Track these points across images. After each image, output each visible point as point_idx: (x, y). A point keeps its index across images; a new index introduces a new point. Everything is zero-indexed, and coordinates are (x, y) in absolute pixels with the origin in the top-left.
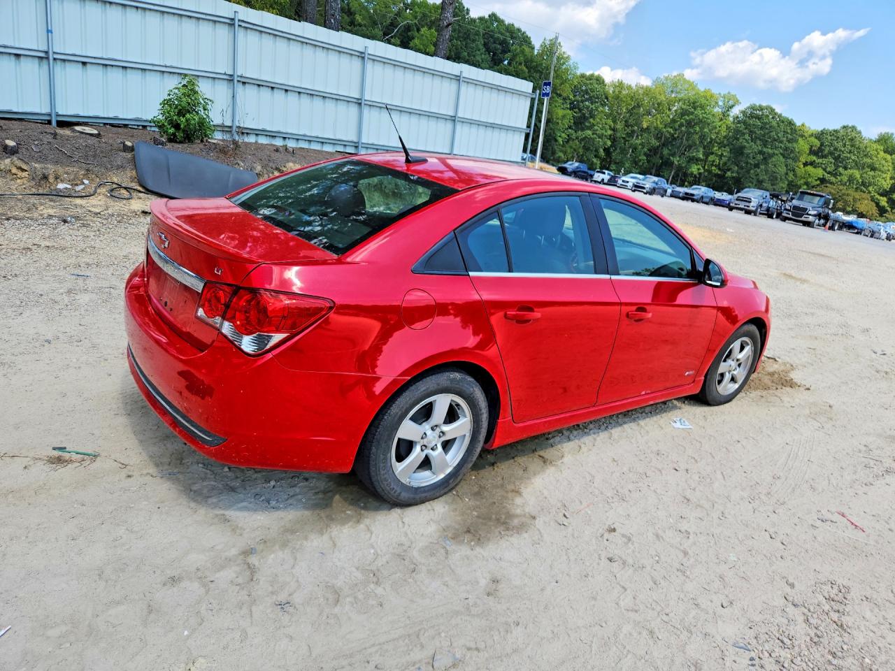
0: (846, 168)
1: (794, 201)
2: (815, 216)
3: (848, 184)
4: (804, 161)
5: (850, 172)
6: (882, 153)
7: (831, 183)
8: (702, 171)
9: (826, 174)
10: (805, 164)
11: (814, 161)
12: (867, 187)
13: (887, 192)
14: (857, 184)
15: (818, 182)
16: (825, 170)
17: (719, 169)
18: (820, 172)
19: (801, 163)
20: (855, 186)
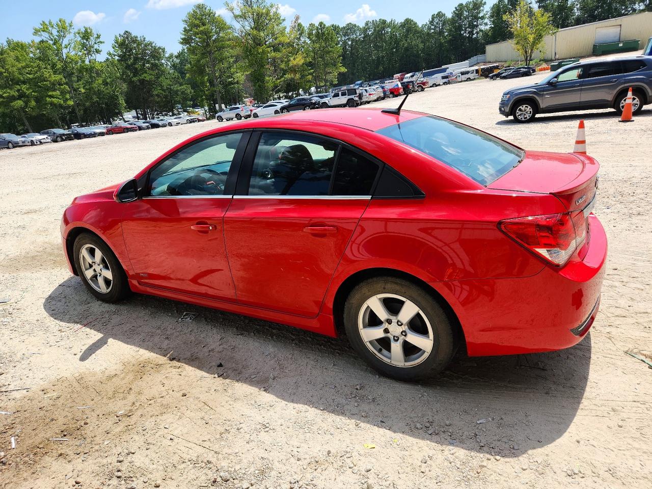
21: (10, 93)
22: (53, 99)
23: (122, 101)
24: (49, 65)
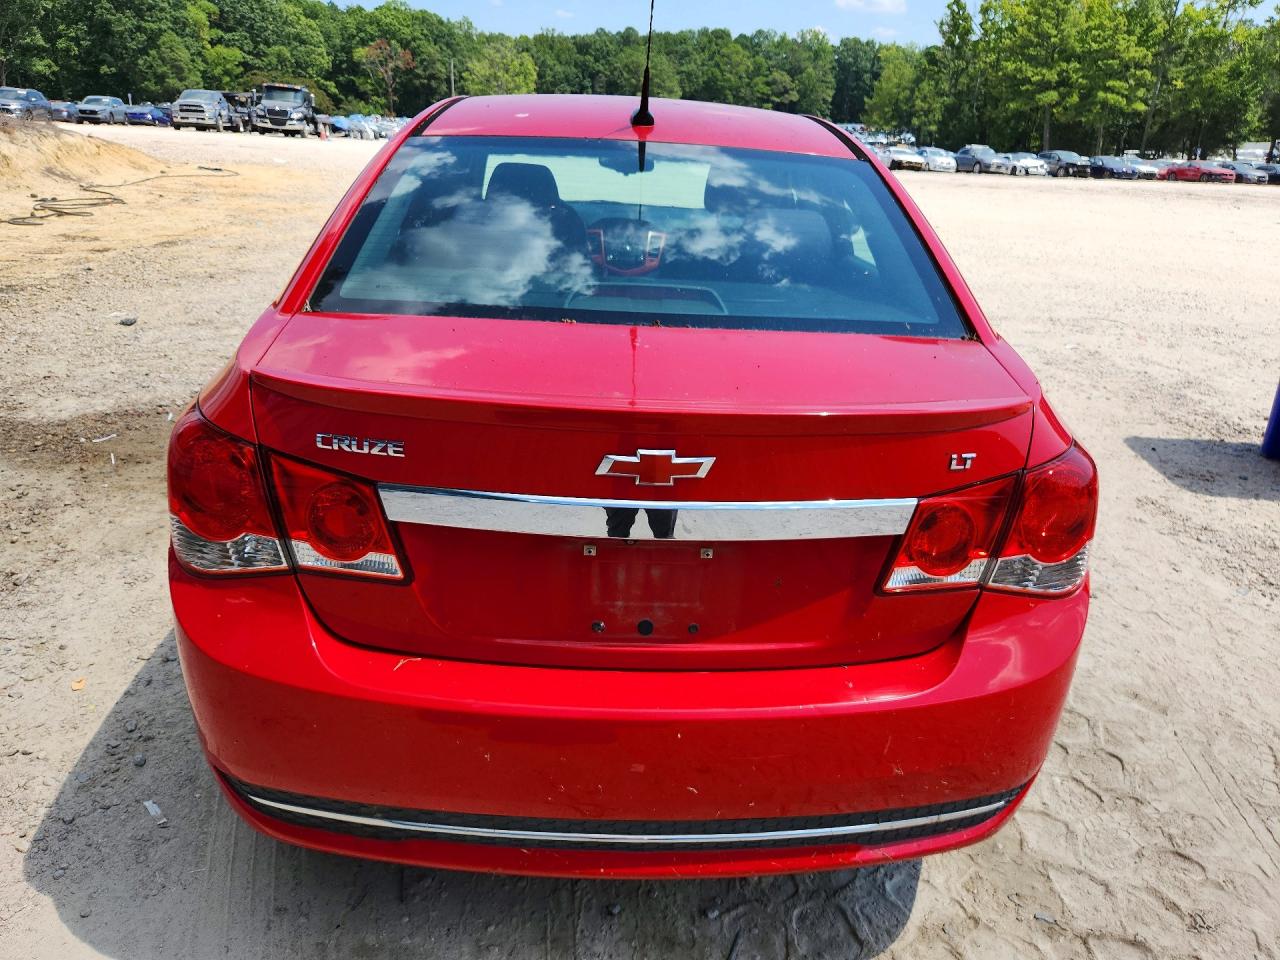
0: (267, 44)
1: (264, 102)
2: (300, 120)
3: (280, 68)
4: (207, 37)
5: (276, 48)
6: (303, 18)
7: (259, 68)
8: (56, 69)
9: (246, 55)
10: (213, 43)
11: (222, 37)
12: (305, 69)
13: (331, 73)
14: (291, 67)
15: (241, 69)
16: (241, 49)
17: (83, 63)
18: (236, 54)
19: (205, 42)
20: (290, 70)
21: (1044, 75)
22: (1109, 96)
23: (1254, 116)
24: (1142, 26)
